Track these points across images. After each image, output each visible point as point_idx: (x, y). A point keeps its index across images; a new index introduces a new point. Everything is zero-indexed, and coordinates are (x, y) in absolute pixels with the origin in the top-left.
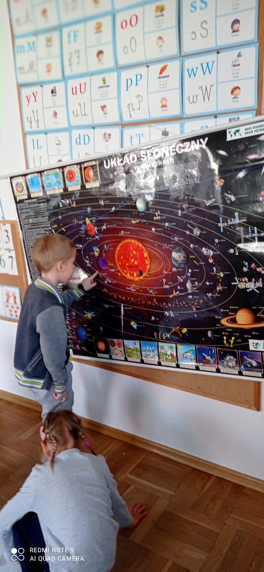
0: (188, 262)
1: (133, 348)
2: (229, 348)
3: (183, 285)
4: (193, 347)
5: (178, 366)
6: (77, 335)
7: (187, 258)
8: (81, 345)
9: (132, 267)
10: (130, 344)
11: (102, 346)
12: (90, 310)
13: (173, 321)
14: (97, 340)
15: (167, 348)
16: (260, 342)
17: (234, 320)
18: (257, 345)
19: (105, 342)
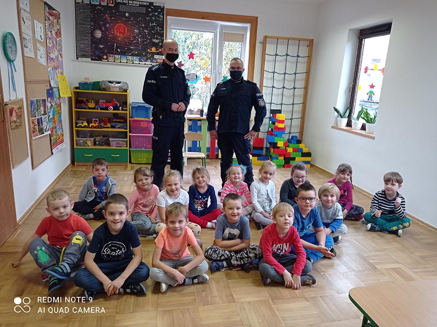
0: (140, 33)
1: (118, 58)
2: (149, 57)
3: (138, 39)
4: (138, 57)
5: (133, 63)
6: (94, 53)
7: (140, 32)
8: (95, 57)
9: (120, 32)
10: (117, 56)
11: (105, 57)
12: (101, 45)
13: (133, 50)
14: (103, 55)
15: (130, 58)
16: (157, 56)
17: (151, 50)
18: (156, 57)
19: (107, 56)
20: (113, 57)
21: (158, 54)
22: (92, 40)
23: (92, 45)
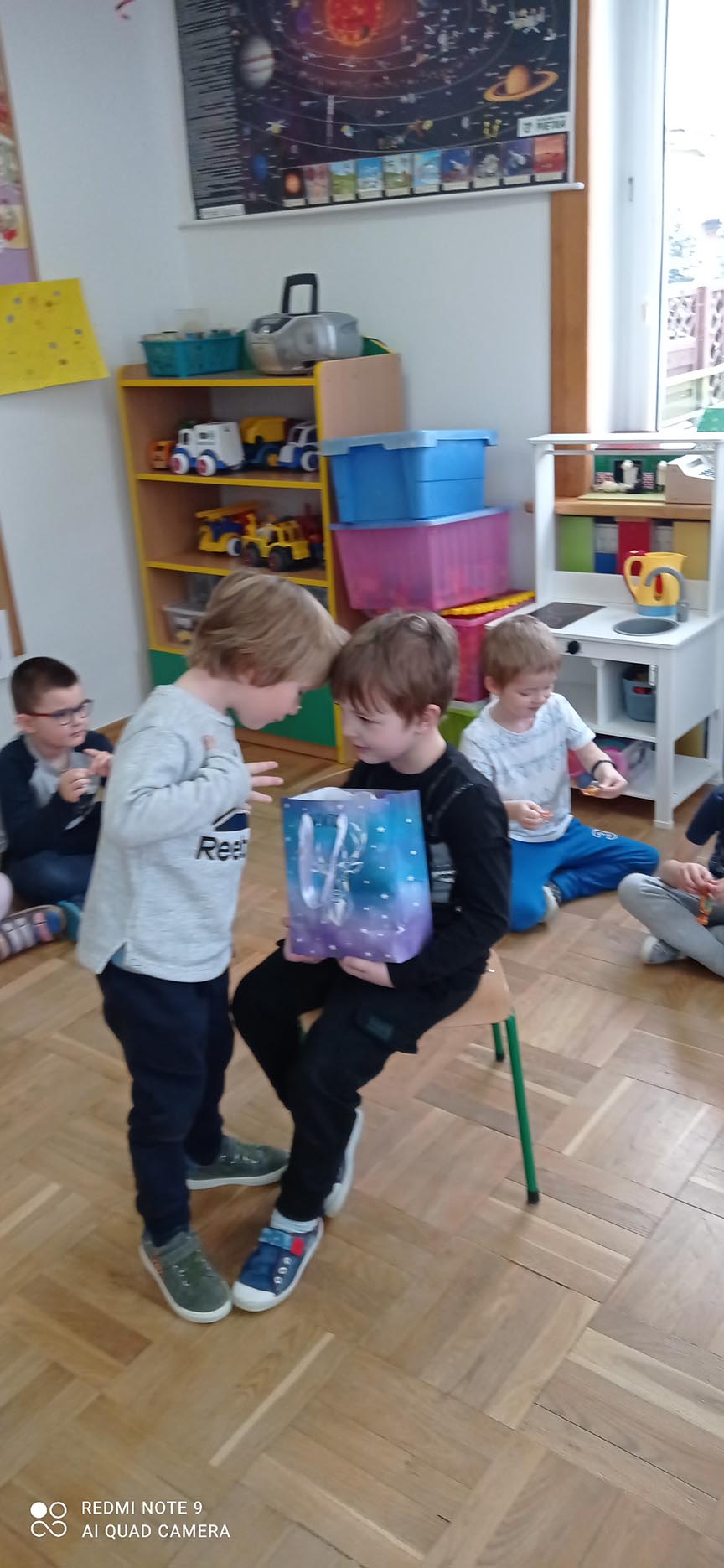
1: (344, 174)
2: (493, 140)
3: (435, 39)
4: (437, 153)
5: (412, 193)
6: (252, 173)
8: (259, 192)
9: (353, 22)
10: (340, 168)
11: (293, 184)
12: (275, 117)
13: (412, 111)
14: (286, 174)
15: (397, 164)
16: (534, 120)
17: (502, 90)
18: (529, 126)
19: (299, 174)
20: (322, 174)
21: (534, 106)
22: (238, 105)
23: (239, 128)
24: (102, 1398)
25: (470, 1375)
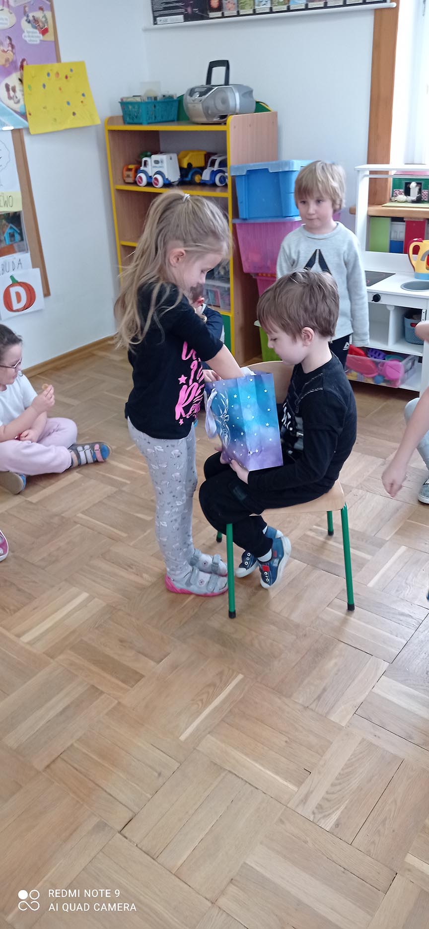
24: (119, 703)
25: (319, 698)
